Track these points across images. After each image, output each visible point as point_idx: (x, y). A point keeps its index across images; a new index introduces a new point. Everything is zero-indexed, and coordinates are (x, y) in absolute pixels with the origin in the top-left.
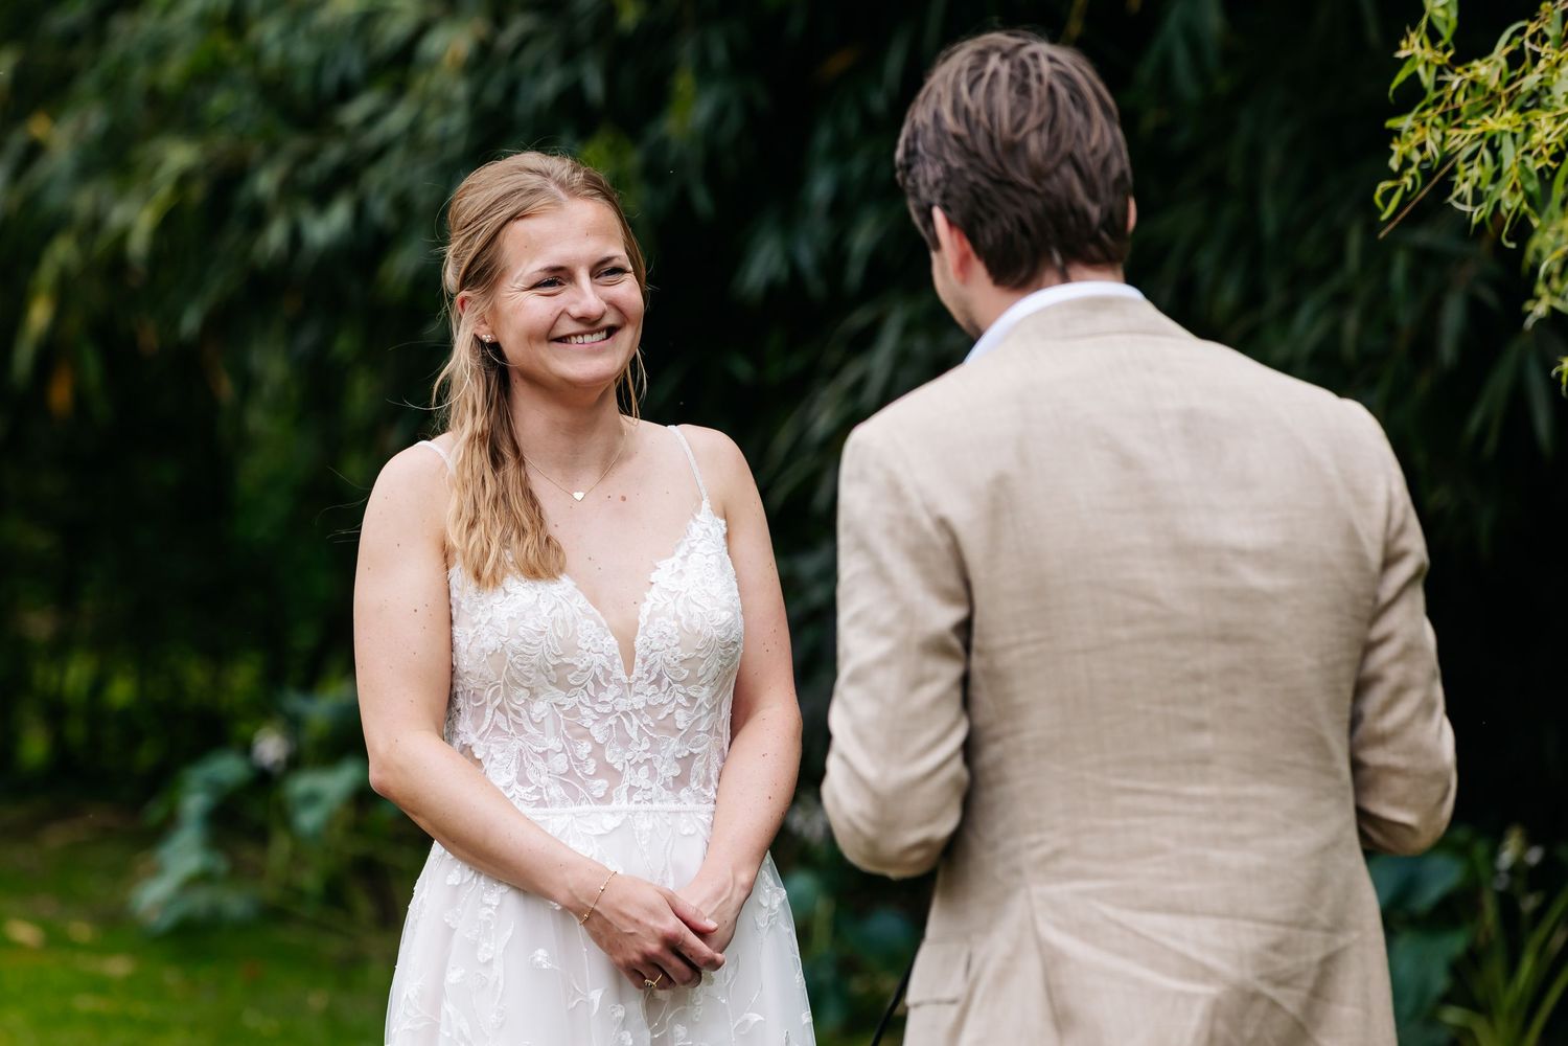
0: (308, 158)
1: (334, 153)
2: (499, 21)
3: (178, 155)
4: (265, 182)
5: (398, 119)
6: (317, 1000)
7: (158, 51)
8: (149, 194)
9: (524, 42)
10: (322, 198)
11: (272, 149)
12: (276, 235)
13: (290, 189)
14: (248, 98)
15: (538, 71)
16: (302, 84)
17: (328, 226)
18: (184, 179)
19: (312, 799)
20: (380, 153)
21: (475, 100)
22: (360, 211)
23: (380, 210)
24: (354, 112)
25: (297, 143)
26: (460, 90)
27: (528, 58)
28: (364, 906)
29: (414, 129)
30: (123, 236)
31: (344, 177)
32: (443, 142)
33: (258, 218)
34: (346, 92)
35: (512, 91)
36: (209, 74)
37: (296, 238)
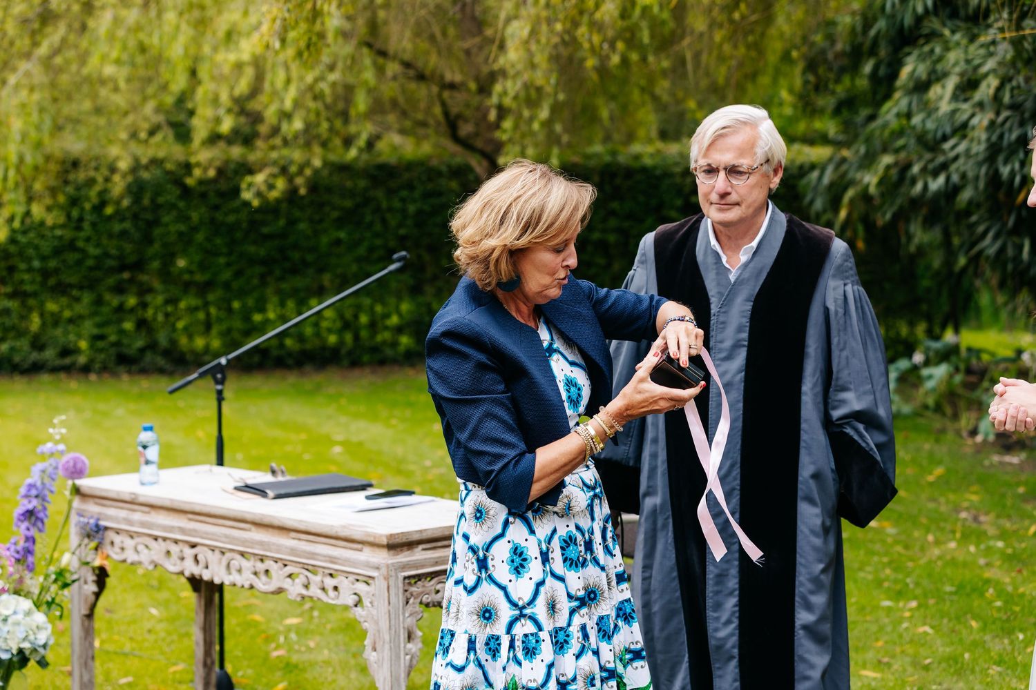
0: (932, 160)
1: (941, 159)
2: (998, 113)
3: (887, 159)
4: (916, 169)
5: (962, 148)
6: (927, 446)
7: (885, 125)
8: (876, 172)
9: (1007, 119)
10: (935, 174)
11: (920, 158)
12: (919, 187)
13: (924, 170)
14: (912, 141)
15: (1010, 130)
16: (930, 136)
17: (936, 184)
18: (888, 167)
19: (930, 377)
20: (956, 158)
21: (988, 139)
22: (948, 179)
23: (955, 178)
24: (947, 146)
25: (928, 156)
26: (984, 136)
27: (1008, 125)
28: (948, 410)
29: (968, 151)
30: (868, 186)
31: (944, 167)
32: (977, 154)
33: (913, 181)
34: (945, 138)
35: (1001, 137)
36: (900, 133)
37: (926, 187)
